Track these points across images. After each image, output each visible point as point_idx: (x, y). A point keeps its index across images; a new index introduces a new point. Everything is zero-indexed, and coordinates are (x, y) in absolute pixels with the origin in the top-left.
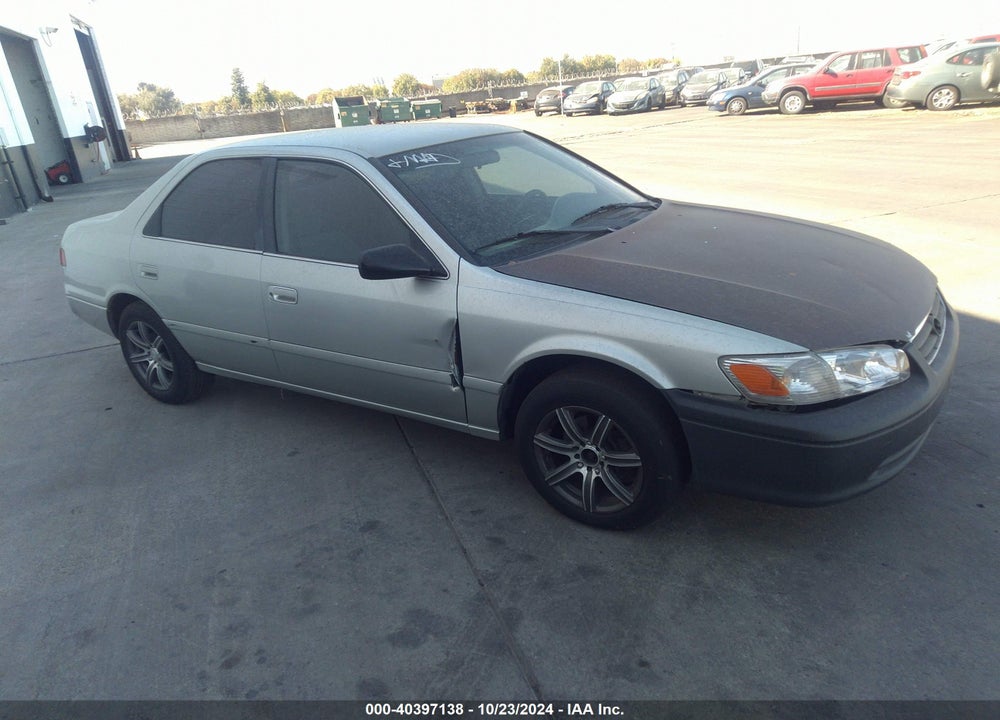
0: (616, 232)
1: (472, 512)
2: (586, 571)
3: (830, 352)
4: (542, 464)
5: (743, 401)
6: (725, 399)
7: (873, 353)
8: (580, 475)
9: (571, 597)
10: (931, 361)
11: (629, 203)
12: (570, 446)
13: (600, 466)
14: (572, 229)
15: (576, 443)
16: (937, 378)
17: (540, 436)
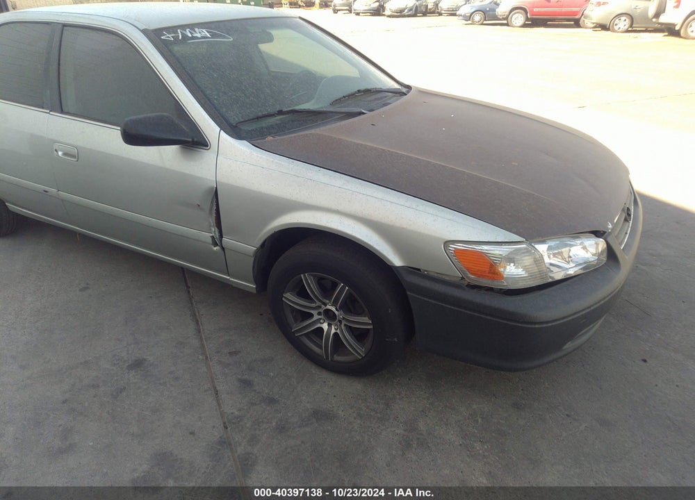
0: (369, 114)
1: (229, 353)
2: (320, 415)
3: (543, 242)
4: (290, 318)
5: (463, 281)
6: (447, 278)
7: (579, 242)
8: (321, 329)
9: (302, 442)
10: (623, 246)
11: (384, 88)
12: (313, 305)
13: (339, 324)
14: (331, 109)
15: (318, 303)
16: (627, 260)
17: (288, 295)
